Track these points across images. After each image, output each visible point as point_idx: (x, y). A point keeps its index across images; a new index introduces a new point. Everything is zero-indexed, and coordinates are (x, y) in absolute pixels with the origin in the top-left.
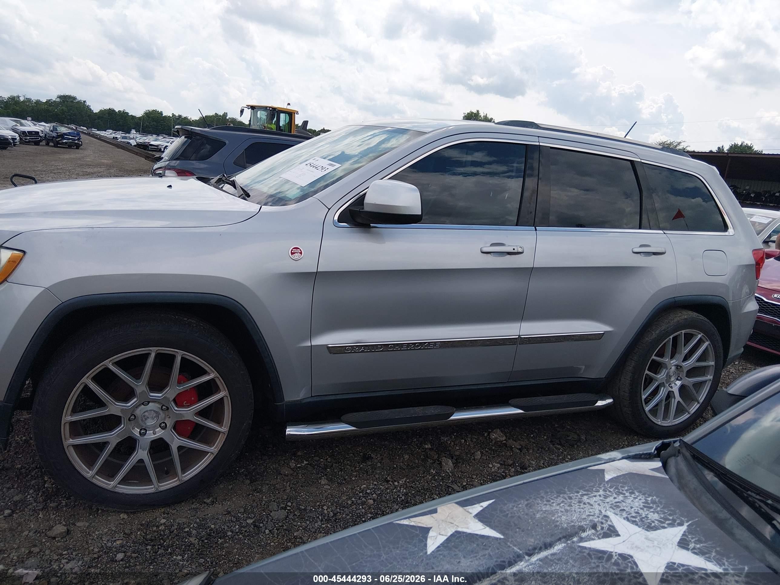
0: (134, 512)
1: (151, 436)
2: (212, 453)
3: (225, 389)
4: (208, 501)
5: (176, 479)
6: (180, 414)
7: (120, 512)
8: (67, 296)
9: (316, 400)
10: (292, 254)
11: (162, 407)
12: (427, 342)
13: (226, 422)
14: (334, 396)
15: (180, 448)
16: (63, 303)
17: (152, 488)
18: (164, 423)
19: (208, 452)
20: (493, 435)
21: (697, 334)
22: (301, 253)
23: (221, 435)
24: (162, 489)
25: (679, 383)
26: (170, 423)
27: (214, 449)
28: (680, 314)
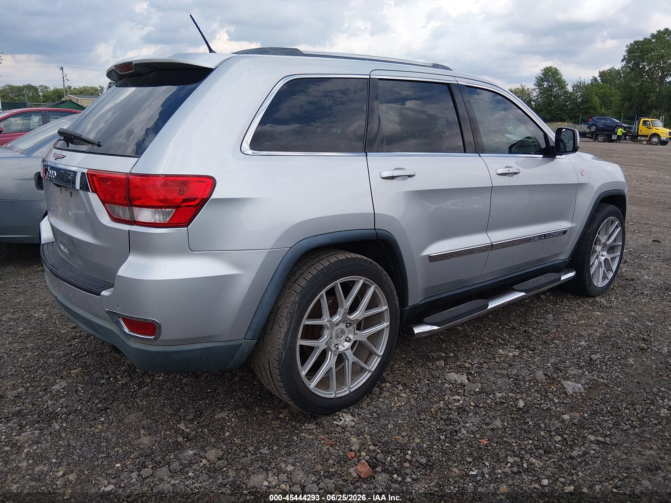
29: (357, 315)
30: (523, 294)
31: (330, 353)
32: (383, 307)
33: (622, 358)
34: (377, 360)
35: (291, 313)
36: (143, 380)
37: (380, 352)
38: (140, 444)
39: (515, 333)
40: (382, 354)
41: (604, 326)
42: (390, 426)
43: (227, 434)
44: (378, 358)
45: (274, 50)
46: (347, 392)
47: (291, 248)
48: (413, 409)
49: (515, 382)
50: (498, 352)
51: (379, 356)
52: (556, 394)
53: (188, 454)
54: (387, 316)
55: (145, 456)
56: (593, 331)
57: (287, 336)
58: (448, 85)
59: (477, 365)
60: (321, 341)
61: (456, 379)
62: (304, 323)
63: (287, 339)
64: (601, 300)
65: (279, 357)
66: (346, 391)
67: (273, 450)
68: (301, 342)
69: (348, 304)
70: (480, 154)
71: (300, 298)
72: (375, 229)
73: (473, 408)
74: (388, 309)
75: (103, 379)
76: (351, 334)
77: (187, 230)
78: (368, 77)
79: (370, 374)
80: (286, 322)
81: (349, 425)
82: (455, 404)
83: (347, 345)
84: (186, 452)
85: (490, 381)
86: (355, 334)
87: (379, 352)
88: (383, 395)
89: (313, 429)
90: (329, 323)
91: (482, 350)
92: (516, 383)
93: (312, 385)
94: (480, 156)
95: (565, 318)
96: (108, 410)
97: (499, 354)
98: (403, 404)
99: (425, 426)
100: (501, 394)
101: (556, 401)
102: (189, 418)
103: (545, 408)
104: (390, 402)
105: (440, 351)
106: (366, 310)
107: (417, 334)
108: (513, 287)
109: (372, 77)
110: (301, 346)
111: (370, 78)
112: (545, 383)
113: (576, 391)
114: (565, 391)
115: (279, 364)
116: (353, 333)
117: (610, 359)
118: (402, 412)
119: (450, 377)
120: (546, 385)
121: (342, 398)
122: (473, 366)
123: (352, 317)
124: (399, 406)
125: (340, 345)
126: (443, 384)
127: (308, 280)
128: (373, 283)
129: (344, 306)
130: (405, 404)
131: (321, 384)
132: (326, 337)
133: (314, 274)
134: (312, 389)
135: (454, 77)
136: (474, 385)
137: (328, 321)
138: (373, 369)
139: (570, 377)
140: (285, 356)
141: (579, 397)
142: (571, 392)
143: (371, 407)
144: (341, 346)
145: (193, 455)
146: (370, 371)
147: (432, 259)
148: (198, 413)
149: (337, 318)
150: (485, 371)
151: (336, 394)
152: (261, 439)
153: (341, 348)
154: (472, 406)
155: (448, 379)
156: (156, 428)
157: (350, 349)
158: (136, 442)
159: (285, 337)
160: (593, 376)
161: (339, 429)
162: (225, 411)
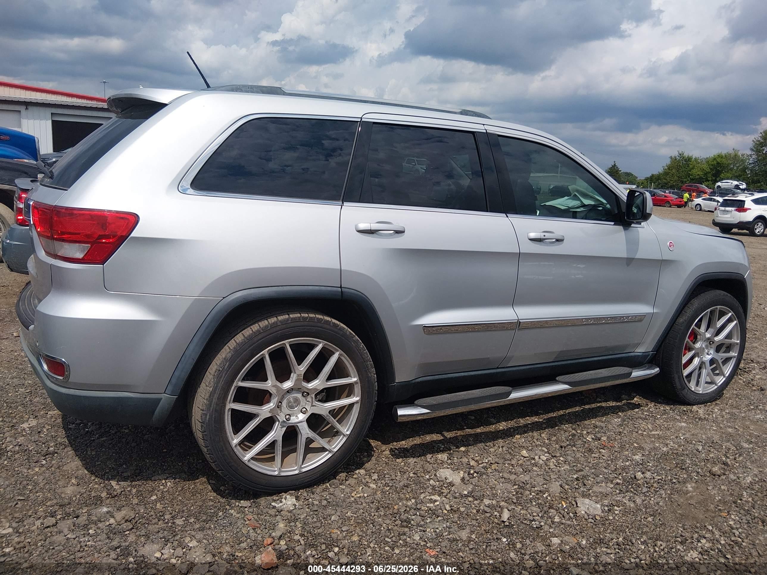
29: (317, 384)
30: (566, 387)
31: (277, 423)
32: (353, 379)
33: (679, 482)
34: (341, 440)
35: (219, 370)
36: (110, 430)
37: (347, 431)
38: (63, 493)
39: (558, 434)
40: (348, 433)
41: (682, 440)
42: (333, 518)
43: (154, 497)
44: (343, 438)
45: (249, 88)
46: (297, 472)
47: (224, 298)
48: (373, 502)
49: (518, 490)
50: (521, 453)
51: (344, 435)
52: (562, 512)
53: (101, 511)
54: (357, 389)
55: (60, 506)
56: (662, 445)
57: (213, 396)
58: (473, 133)
59: (485, 464)
60: (263, 408)
61: (448, 477)
62: (237, 384)
63: (212, 399)
64: (700, 410)
65: (202, 419)
66: (295, 470)
67: (189, 522)
68: (232, 406)
69: (302, 368)
70: (507, 214)
71: (232, 356)
72: (341, 287)
73: (446, 512)
74: (359, 381)
75: (74, 423)
76: (308, 405)
77: (102, 268)
78: (359, 120)
79: (330, 455)
80: (212, 380)
81: (286, 509)
82: (428, 505)
83: (302, 417)
84: (101, 508)
85: (488, 485)
86: (312, 406)
87: (345, 430)
88: (347, 482)
89: (246, 507)
90: (275, 388)
91: (504, 449)
92: (519, 492)
93: (247, 457)
94: (507, 217)
95: (635, 426)
96: (56, 455)
97: (522, 456)
98: (366, 495)
99: (375, 524)
100: (490, 502)
101: (557, 519)
102: (125, 475)
103: (535, 526)
104: (351, 491)
105: (452, 443)
106: (327, 380)
107: (401, 416)
108: (557, 378)
109: (363, 120)
110: (233, 411)
111: (360, 121)
112: (557, 498)
113: (590, 512)
114: (575, 511)
115: (202, 426)
116: (310, 404)
117: (660, 481)
118: (358, 504)
119: (442, 474)
120: (556, 500)
121: (289, 477)
122: (480, 465)
123: (310, 385)
124: (360, 497)
125: (293, 416)
126: (429, 480)
127: (246, 336)
128: (337, 348)
129: (296, 371)
130: (368, 496)
131: (260, 457)
132: (271, 404)
133: (254, 330)
134: (247, 462)
135: (484, 125)
136: (464, 486)
137: (273, 386)
138: (335, 450)
139: (592, 494)
140: (209, 418)
141: (590, 520)
142: (583, 512)
143: (325, 494)
144: (295, 417)
145: (106, 513)
146: (330, 451)
147: (429, 329)
148: (137, 471)
149: (288, 385)
150: (491, 473)
151: (280, 471)
152: (185, 508)
153: (294, 420)
154: (446, 510)
155: (438, 475)
156: (88, 480)
157: (305, 422)
158: (59, 491)
159: (210, 396)
160: (623, 497)
161: (272, 512)
162: (165, 473)
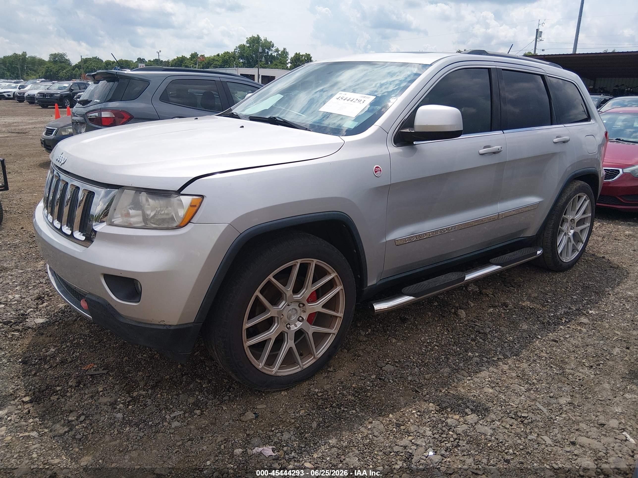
0: (287, 389)
1: (294, 328)
2: (334, 334)
3: (341, 284)
4: (331, 369)
5: (312, 357)
6: (313, 307)
7: (281, 391)
8: (244, 228)
9: (383, 282)
10: (376, 172)
11: (299, 305)
12: (450, 227)
13: (341, 309)
14: (392, 277)
15: (314, 334)
16: (241, 234)
17: (298, 368)
18: (300, 317)
19: (331, 334)
20: (470, 288)
21: (583, 196)
22: (381, 171)
23: (338, 319)
24: (305, 367)
25: (572, 231)
26: (305, 317)
27: (334, 330)
28: (575, 183)
